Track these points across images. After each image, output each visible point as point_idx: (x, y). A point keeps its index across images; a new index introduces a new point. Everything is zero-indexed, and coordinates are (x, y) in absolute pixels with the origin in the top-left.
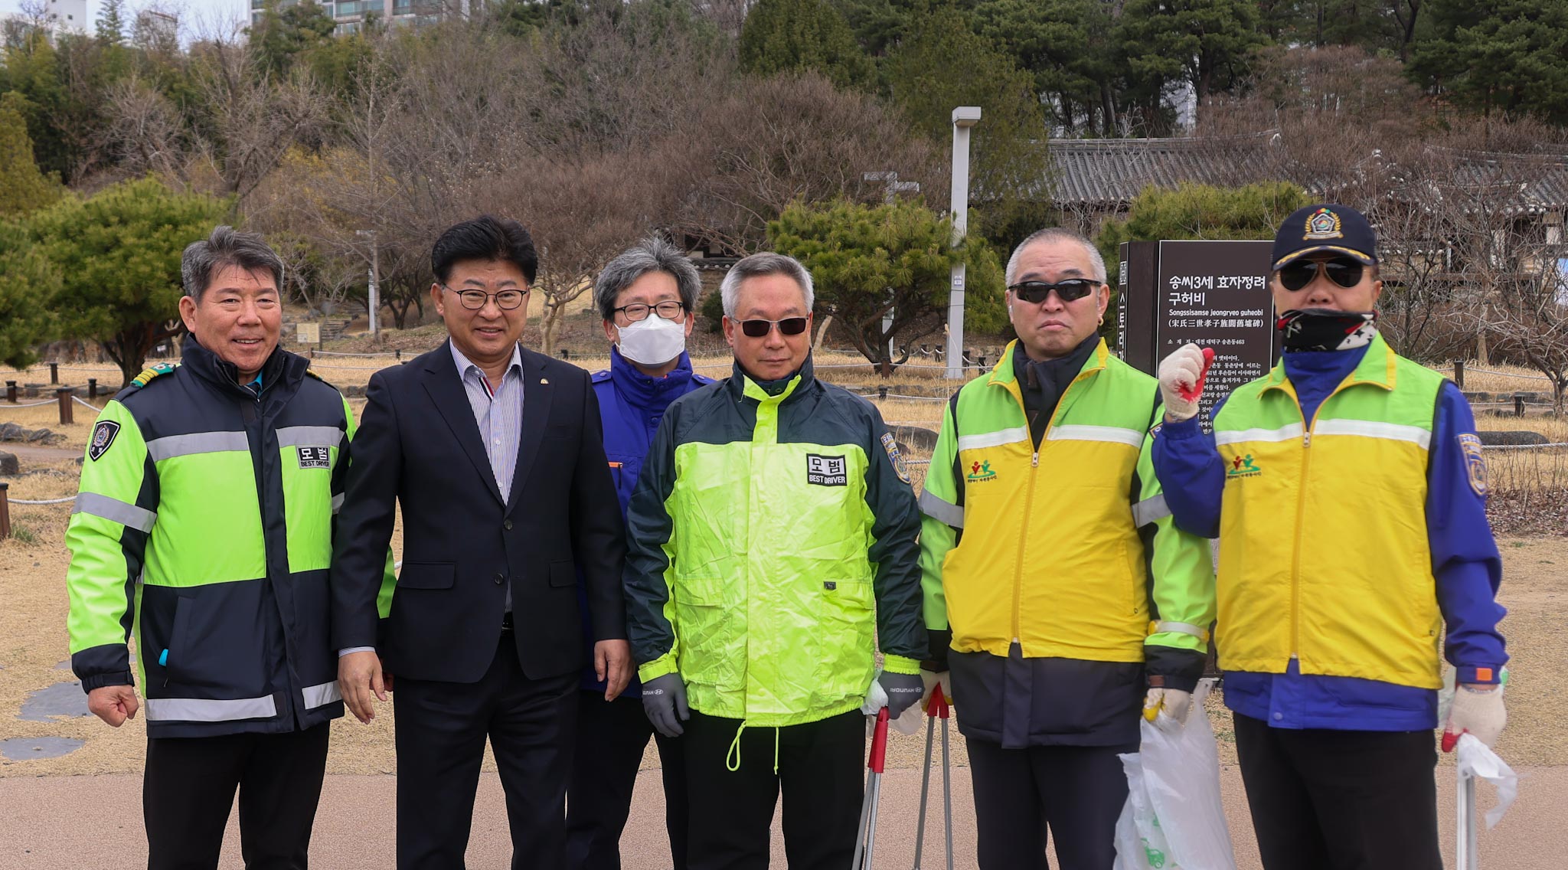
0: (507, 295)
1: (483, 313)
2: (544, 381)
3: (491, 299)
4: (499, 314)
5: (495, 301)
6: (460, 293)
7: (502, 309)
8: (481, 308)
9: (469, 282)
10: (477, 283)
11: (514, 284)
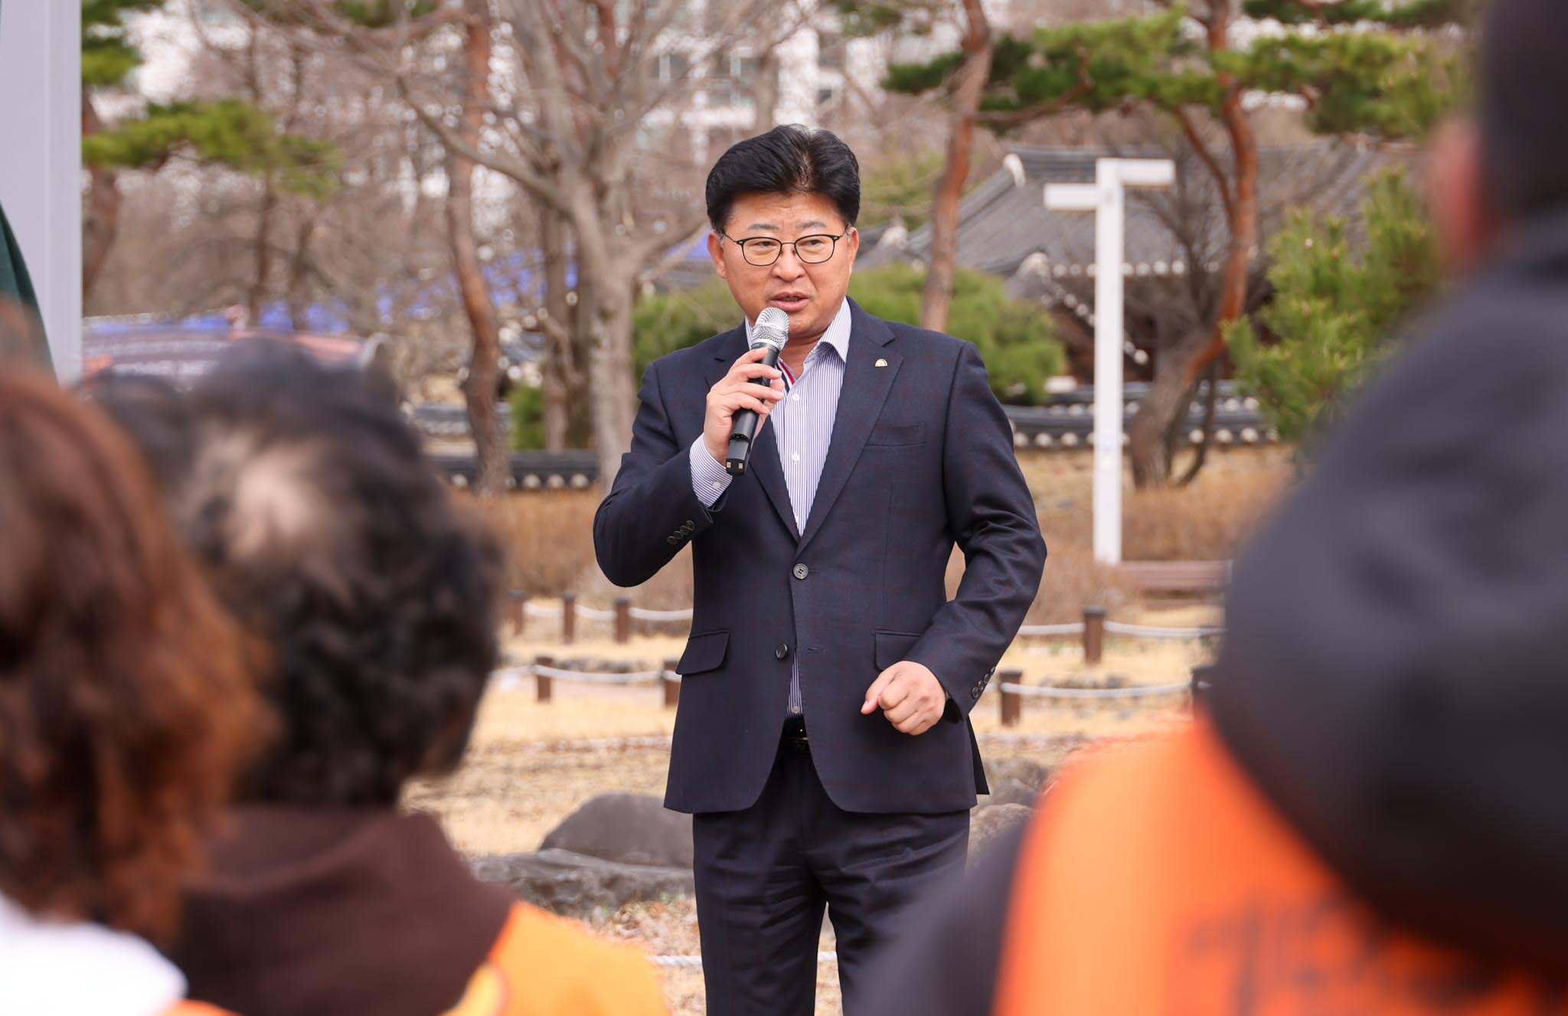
0: (814, 242)
1: (777, 271)
2: (881, 363)
3: (788, 248)
4: (800, 271)
5: (795, 252)
6: (742, 243)
7: (804, 265)
8: (774, 264)
9: (755, 227)
10: (766, 227)
11: (823, 225)
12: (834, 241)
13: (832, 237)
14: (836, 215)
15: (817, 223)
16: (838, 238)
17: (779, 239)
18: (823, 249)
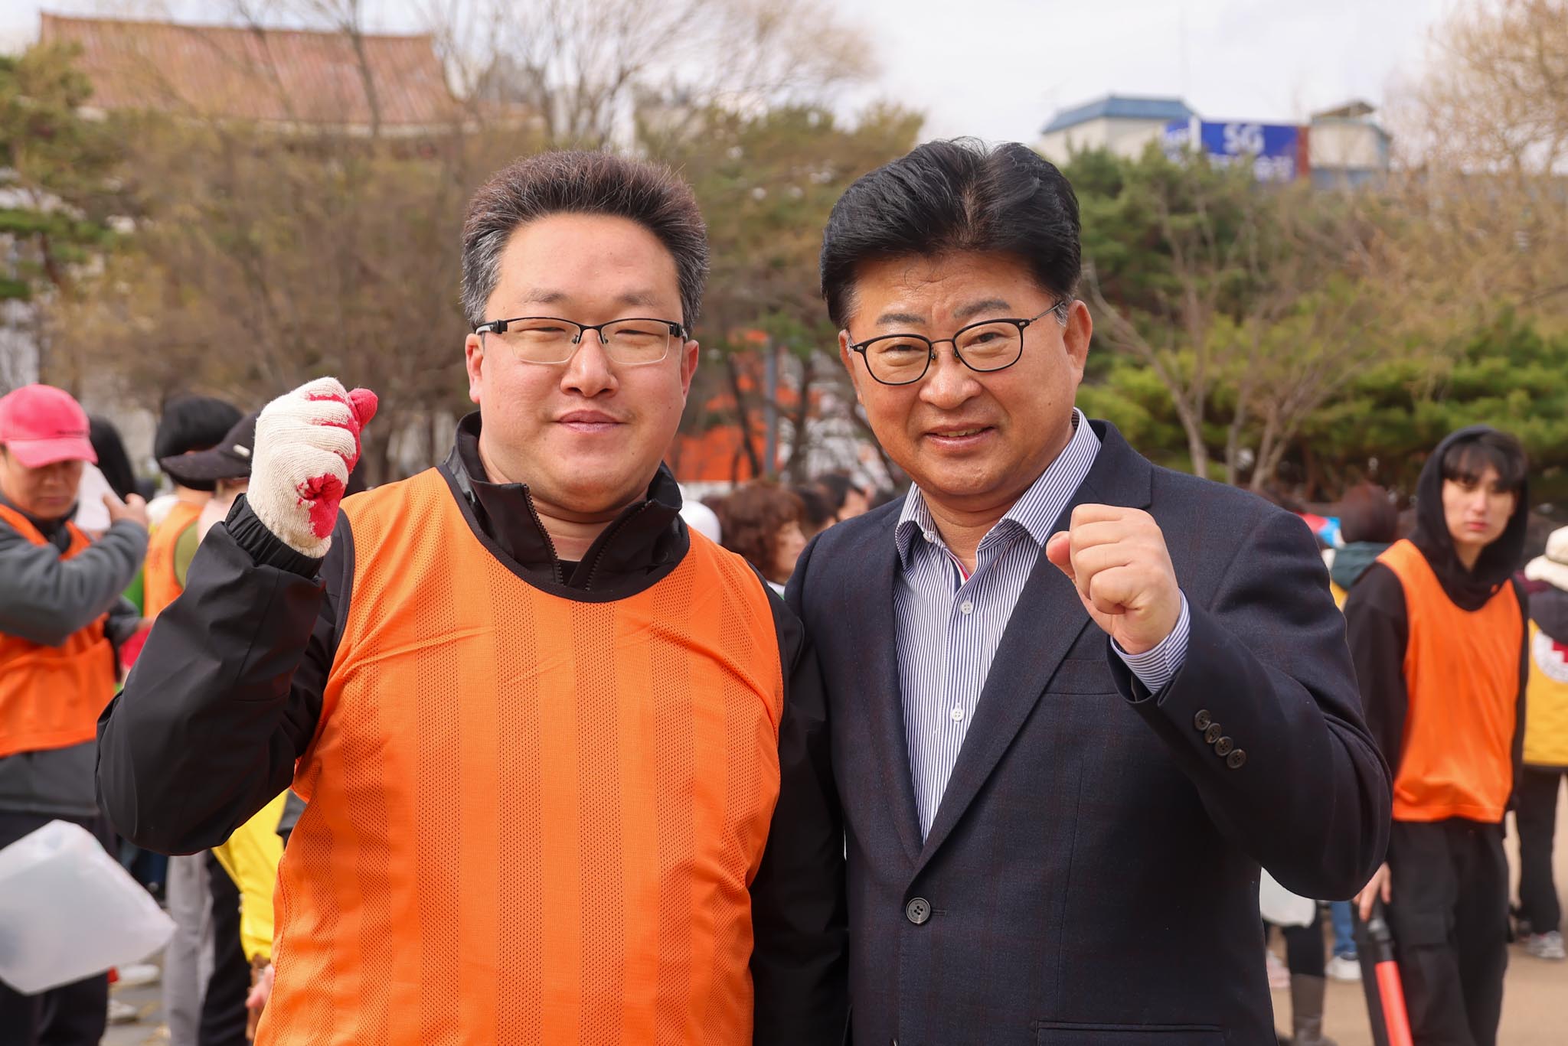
12: (1021, 329)
13: (1015, 322)
14: (1029, 285)
15: (990, 302)
16: (1027, 323)
17: (925, 336)
18: (1005, 346)
